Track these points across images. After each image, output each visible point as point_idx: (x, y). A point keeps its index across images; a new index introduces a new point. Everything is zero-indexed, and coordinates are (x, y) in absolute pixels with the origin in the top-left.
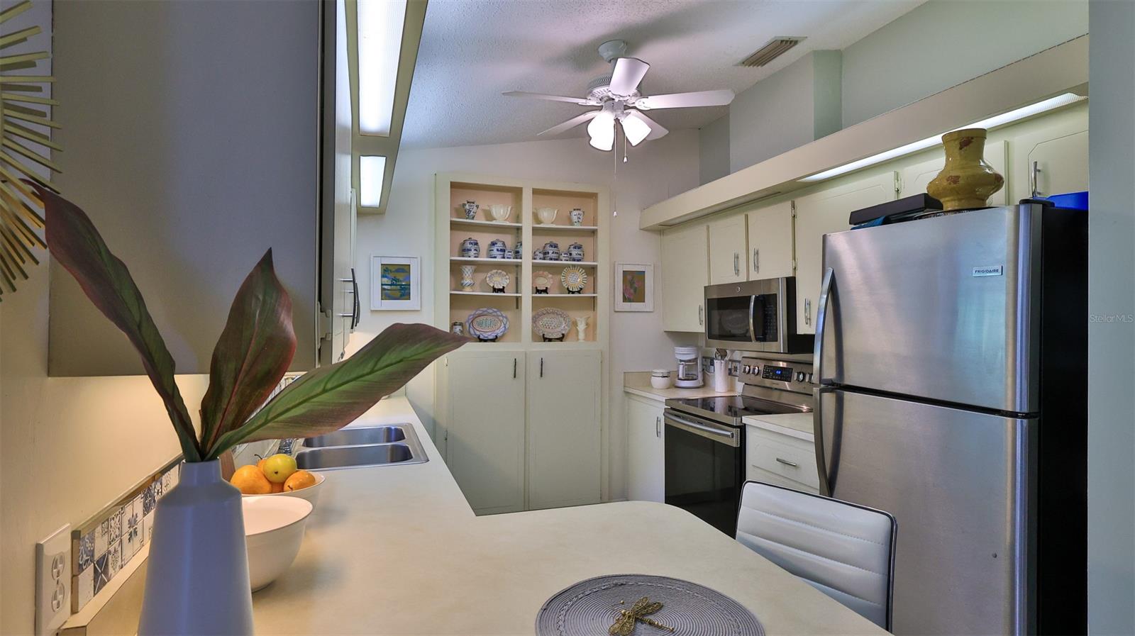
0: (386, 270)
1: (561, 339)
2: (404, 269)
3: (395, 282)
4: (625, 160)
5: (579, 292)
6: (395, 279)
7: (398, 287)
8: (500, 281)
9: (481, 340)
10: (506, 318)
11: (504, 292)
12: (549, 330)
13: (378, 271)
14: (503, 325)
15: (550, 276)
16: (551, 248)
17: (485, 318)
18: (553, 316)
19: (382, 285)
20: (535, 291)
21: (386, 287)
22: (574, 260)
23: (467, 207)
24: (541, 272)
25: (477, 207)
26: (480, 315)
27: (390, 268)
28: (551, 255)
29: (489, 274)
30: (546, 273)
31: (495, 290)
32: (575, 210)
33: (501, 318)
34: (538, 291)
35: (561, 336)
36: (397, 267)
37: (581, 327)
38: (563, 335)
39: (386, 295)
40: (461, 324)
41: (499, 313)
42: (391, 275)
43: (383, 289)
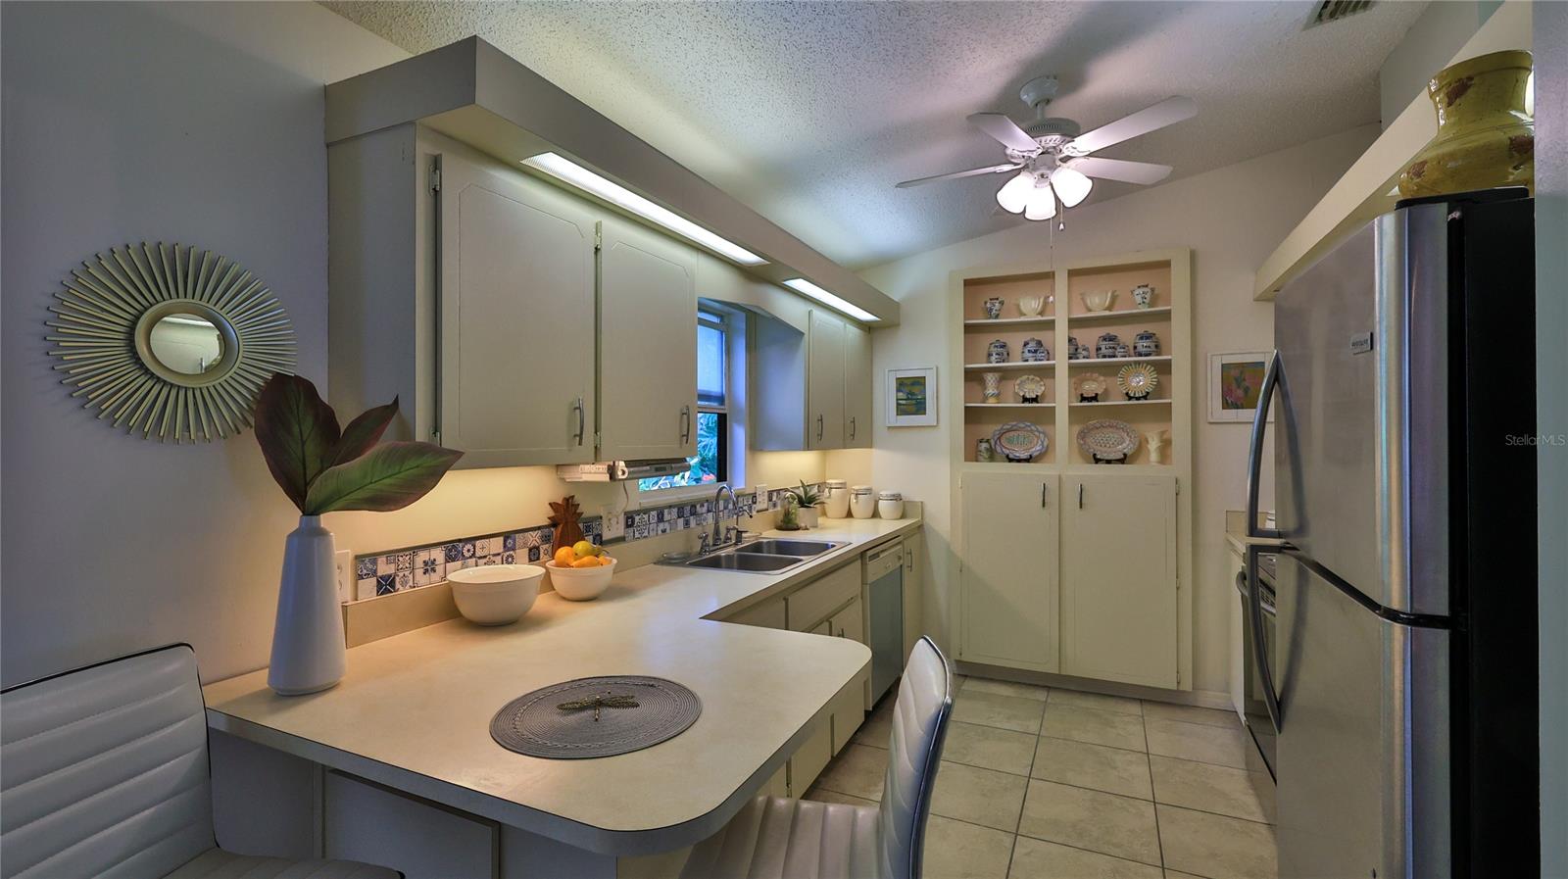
0: (902, 384)
1: (1122, 461)
2: (920, 382)
3: (910, 395)
4: (1062, 226)
5: (1145, 398)
6: (911, 393)
7: (914, 402)
8: (1032, 389)
9: (1011, 460)
10: (1044, 433)
11: (1038, 402)
12: (1103, 449)
13: (893, 385)
14: (1040, 443)
15: (1102, 378)
16: (1105, 343)
17: (1016, 434)
18: (1111, 430)
19: (897, 400)
20: (1080, 399)
21: (901, 402)
22: (1140, 355)
23: (988, 305)
24: (1088, 375)
25: (1002, 303)
26: (1009, 431)
27: (905, 381)
28: (1103, 351)
29: (1018, 382)
30: (1095, 375)
31: (1025, 400)
32: (1139, 287)
33: (1036, 433)
34: (1083, 399)
35: (1122, 456)
36: (912, 380)
37: (1153, 445)
38: (1125, 455)
39: (901, 410)
40: (988, 441)
41: (1033, 428)
42: (907, 389)
43: (898, 404)
